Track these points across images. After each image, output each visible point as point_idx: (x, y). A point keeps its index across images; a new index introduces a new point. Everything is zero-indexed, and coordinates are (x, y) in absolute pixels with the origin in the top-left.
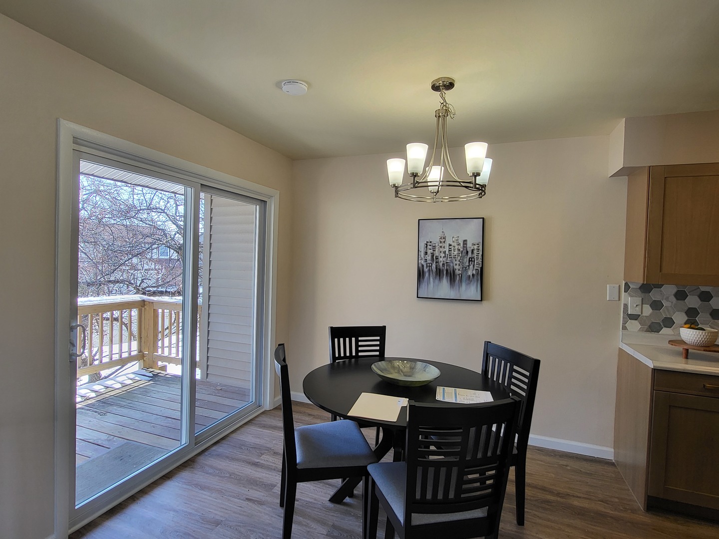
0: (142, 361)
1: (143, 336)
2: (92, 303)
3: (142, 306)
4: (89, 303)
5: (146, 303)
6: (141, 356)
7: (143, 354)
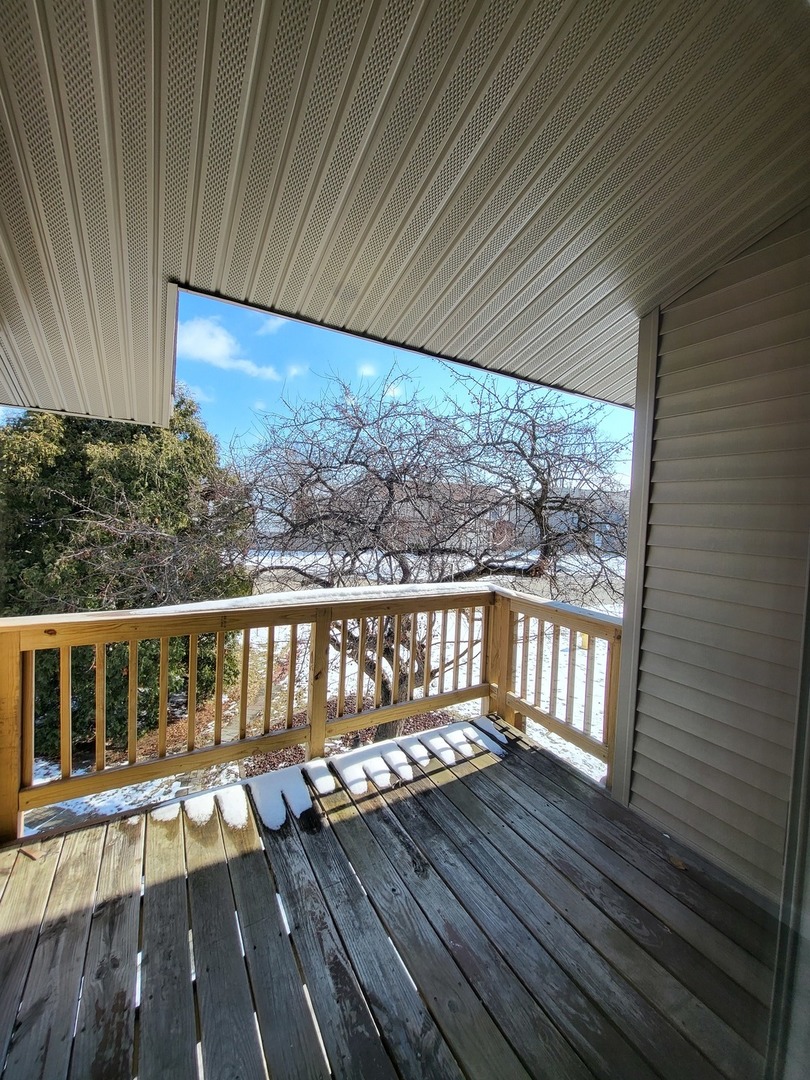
0: (487, 698)
1: (490, 654)
2: (416, 594)
3: (491, 603)
4: (412, 594)
5: (497, 598)
6: (484, 690)
7: (490, 686)
